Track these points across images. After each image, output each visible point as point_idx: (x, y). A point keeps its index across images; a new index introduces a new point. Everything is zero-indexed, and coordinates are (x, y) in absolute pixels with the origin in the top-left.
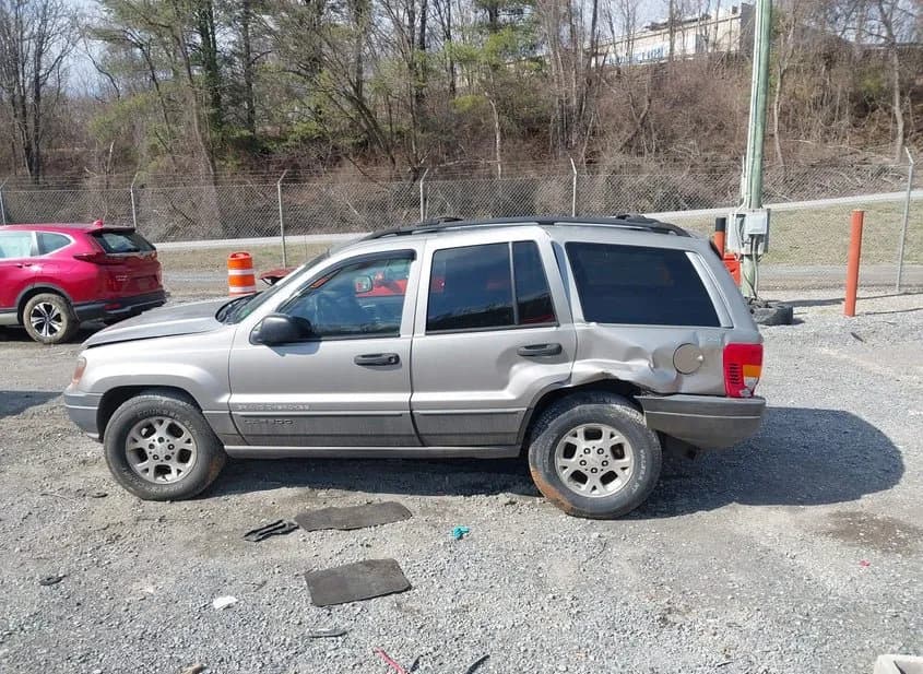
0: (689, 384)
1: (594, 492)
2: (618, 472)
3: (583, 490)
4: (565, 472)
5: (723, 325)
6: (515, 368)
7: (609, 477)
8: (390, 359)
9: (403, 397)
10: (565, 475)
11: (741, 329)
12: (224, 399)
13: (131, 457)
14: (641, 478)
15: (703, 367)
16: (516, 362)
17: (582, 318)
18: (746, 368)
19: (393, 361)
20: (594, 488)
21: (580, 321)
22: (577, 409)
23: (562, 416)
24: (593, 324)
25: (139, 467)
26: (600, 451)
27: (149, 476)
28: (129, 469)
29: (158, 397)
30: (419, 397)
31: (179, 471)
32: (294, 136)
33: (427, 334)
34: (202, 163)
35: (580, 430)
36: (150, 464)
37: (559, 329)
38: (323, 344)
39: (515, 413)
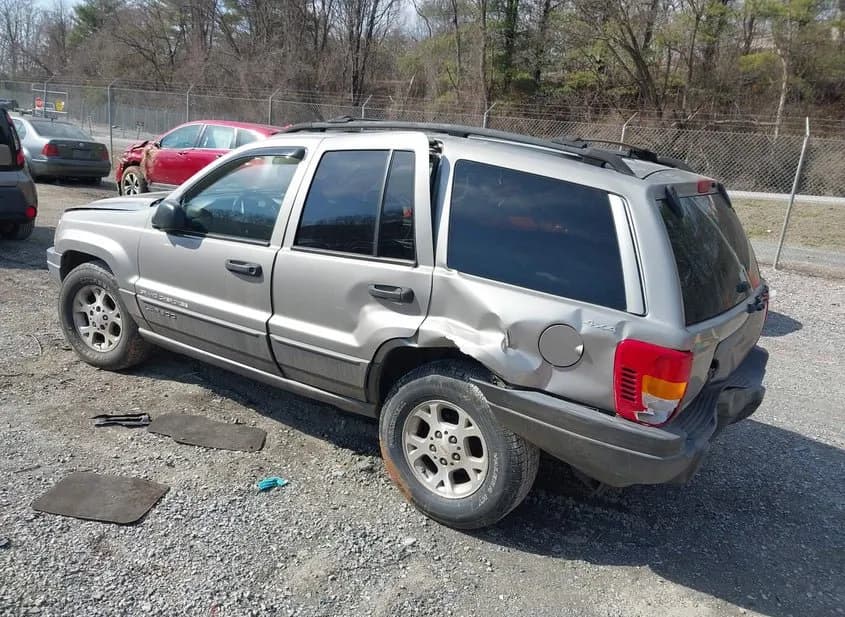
0: (559, 381)
1: (441, 489)
2: (471, 473)
3: (429, 481)
4: (413, 451)
5: (628, 310)
6: (367, 308)
7: (460, 477)
8: (251, 269)
9: (262, 316)
10: (412, 456)
11: (657, 321)
12: (134, 280)
13: (77, 318)
14: (490, 490)
15: (584, 363)
16: (367, 302)
17: (445, 261)
18: (647, 380)
19: (256, 273)
20: (442, 484)
21: (442, 266)
22: (429, 378)
23: (413, 382)
24: (455, 272)
25: (83, 329)
26: (452, 439)
27: (89, 340)
28: (74, 329)
29: (96, 267)
30: (278, 321)
31: (110, 343)
32: (570, 83)
33: (292, 249)
34: (479, 100)
35: (434, 405)
36: (92, 330)
37: (415, 270)
38: (206, 241)
39: (358, 364)
